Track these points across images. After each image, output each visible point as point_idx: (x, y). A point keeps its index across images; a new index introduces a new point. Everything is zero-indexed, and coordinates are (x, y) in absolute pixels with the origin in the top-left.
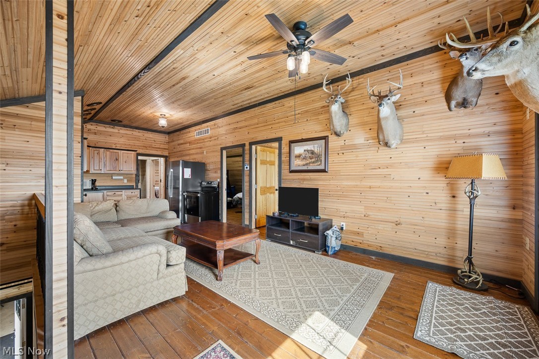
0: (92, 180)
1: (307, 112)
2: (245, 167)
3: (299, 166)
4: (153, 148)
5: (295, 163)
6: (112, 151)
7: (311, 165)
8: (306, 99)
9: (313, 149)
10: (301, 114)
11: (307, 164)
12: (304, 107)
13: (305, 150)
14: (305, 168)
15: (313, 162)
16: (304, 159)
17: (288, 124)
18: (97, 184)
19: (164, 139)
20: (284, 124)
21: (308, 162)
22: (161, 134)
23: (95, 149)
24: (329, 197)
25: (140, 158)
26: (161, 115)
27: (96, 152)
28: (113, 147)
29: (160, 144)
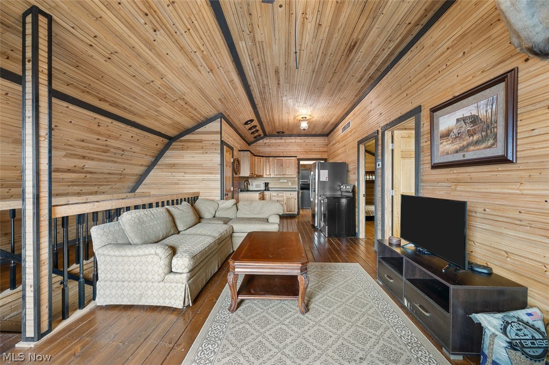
0: (265, 183)
1: (463, 36)
2: (377, 163)
3: (448, 153)
4: (313, 152)
5: (441, 150)
6: (278, 158)
7: (472, 148)
8: (461, 10)
9: (474, 113)
10: (452, 47)
11: (462, 149)
12: (457, 30)
13: (458, 120)
14: (459, 157)
15: (477, 143)
16: (456, 137)
17: (430, 77)
18: (270, 186)
19: (324, 141)
20: (424, 80)
21: (465, 143)
22: (320, 137)
23: (267, 158)
24: (518, 228)
25: (302, 163)
26: (302, 118)
27: (267, 160)
28: (281, 155)
29: (320, 147)
